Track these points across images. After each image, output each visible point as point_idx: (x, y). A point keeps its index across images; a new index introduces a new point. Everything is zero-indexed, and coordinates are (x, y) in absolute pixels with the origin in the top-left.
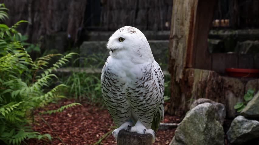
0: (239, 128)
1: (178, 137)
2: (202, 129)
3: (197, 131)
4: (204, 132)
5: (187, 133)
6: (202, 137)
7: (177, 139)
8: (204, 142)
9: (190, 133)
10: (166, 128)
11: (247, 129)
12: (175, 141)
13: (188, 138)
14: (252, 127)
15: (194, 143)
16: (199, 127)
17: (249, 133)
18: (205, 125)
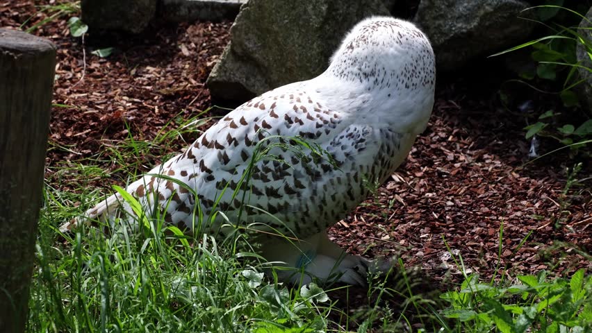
0: (442, 16)
1: (241, 44)
2: (315, 22)
3: (298, 25)
4: (321, 28)
5: (269, 31)
6: (315, 46)
7: (239, 51)
8: (320, 61)
9: (277, 33)
10: (219, 14)
11: (467, 18)
12: (231, 57)
13: (270, 48)
14: (482, 12)
15: (289, 64)
16: (305, 11)
17: (469, 34)
18: (324, 8)
